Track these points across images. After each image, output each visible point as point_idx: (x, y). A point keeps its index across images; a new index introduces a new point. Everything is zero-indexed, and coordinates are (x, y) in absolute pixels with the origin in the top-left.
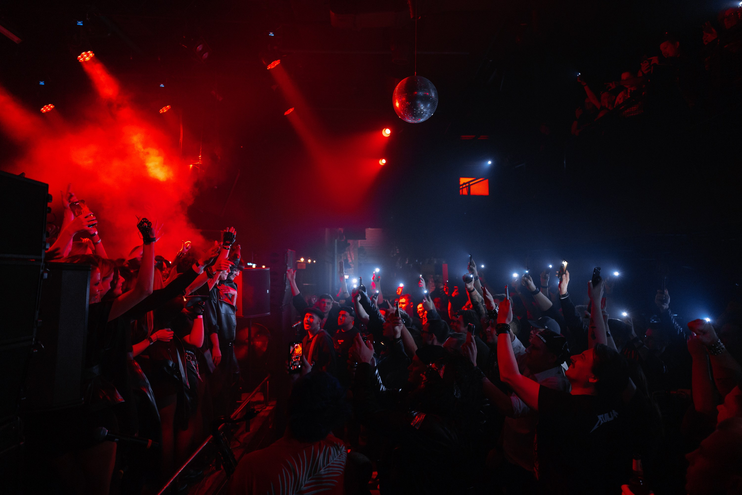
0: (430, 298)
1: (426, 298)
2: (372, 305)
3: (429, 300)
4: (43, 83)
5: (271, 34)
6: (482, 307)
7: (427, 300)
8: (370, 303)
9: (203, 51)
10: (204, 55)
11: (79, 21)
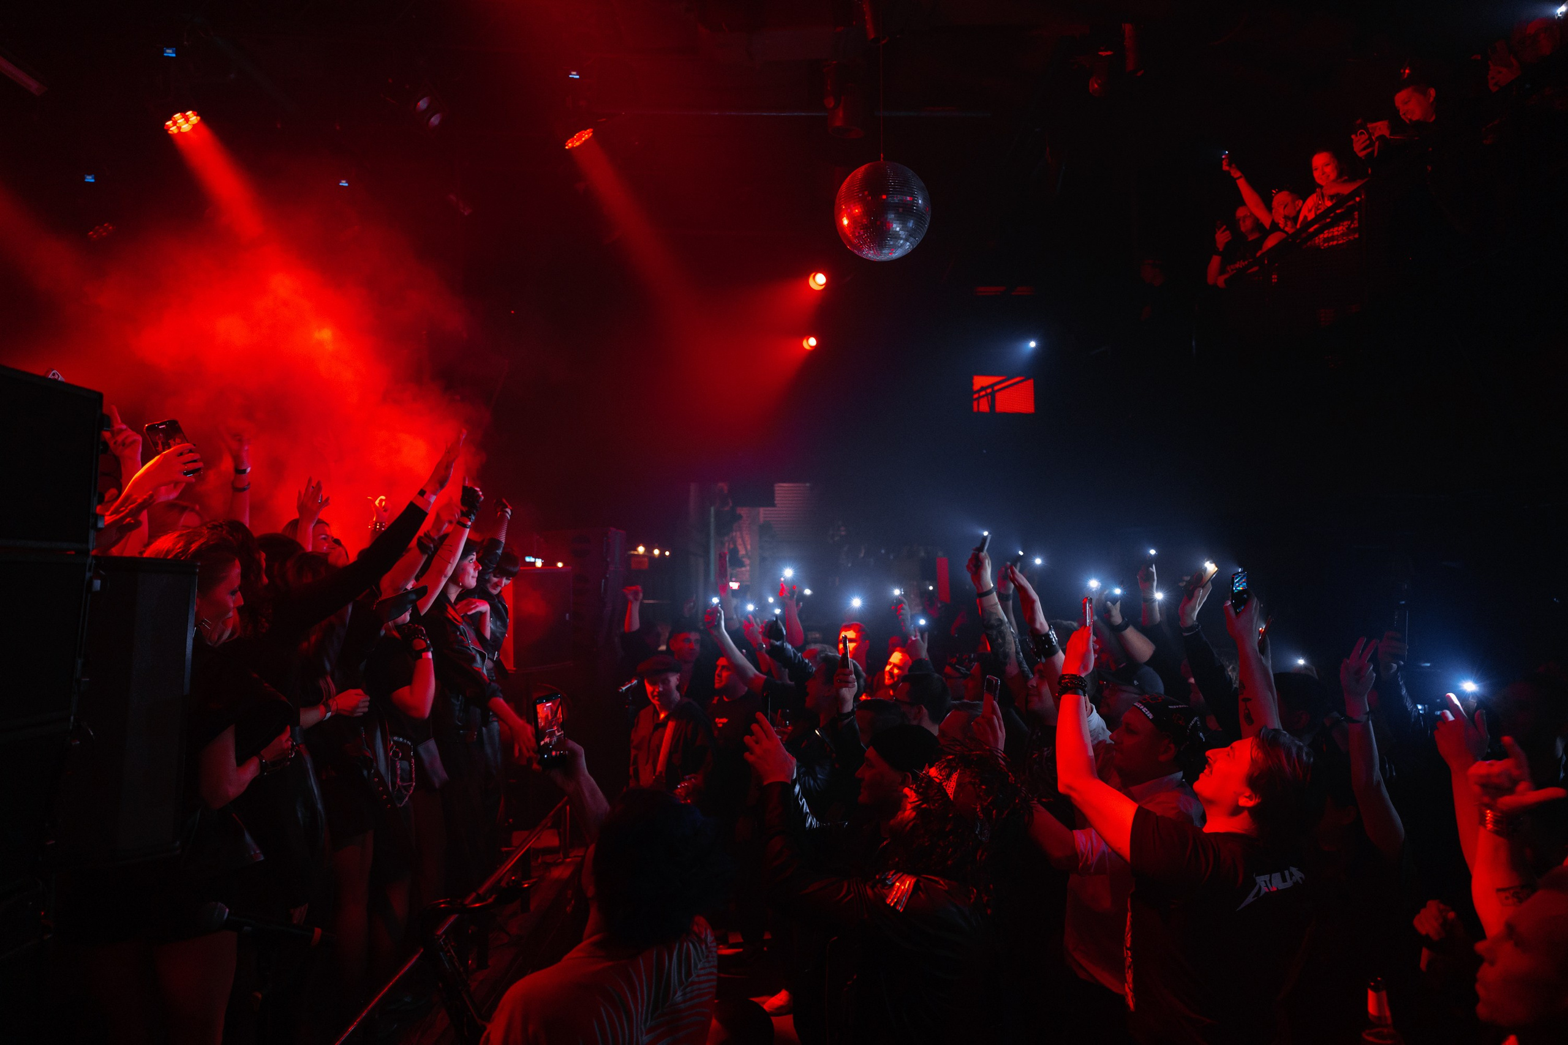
4: (92, 179)
5: (574, 75)
9: (431, 111)
10: (433, 119)
11: (169, 48)
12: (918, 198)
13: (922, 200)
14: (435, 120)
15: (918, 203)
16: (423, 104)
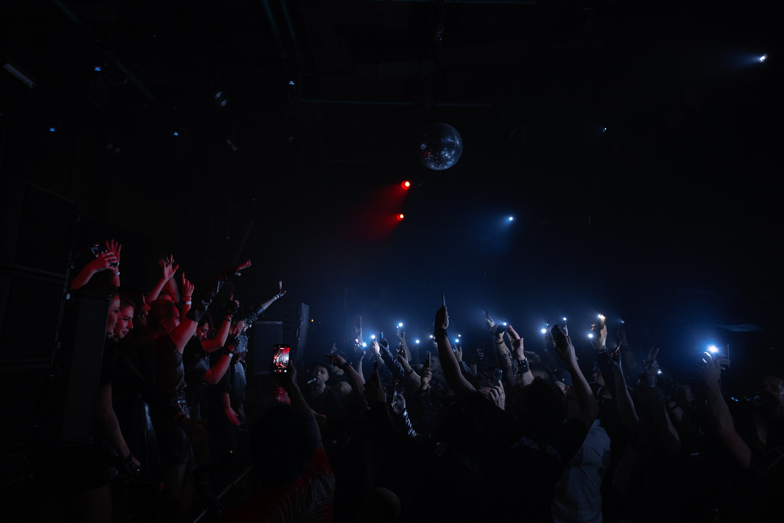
0: (461, 348)
1: (456, 348)
2: (394, 360)
3: (459, 350)
4: (53, 130)
5: (292, 83)
6: (510, 359)
7: (457, 350)
8: (392, 358)
9: (222, 98)
10: (222, 103)
11: (97, 67)
12: (456, 141)
13: (460, 141)
14: (224, 103)
15: (456, 143)
16: (218, 95)
